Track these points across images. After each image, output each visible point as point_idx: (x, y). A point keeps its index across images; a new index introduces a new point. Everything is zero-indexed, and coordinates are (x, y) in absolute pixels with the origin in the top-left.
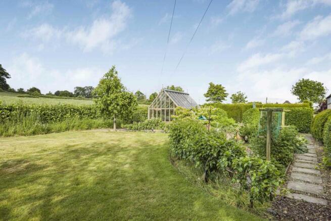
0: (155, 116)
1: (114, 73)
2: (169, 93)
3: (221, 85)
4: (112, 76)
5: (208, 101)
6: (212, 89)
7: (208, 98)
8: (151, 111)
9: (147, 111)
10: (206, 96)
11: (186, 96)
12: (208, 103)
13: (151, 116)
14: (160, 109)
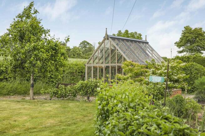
0: (95, 76)
1: (32, 12)
2: (116, 41)
3: (201, 29)
4: (28, 17)
5: (180, 52)
6: (187, 35)
7: (181, 49)
8: (89, 68)
9: (84, 68)
10: (179, 45)
11: (143, 46)
12: (181, 55)
13: (89, 76)
14: (104, 66)
